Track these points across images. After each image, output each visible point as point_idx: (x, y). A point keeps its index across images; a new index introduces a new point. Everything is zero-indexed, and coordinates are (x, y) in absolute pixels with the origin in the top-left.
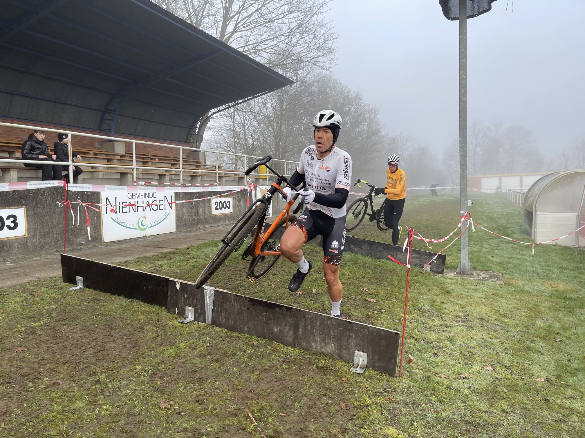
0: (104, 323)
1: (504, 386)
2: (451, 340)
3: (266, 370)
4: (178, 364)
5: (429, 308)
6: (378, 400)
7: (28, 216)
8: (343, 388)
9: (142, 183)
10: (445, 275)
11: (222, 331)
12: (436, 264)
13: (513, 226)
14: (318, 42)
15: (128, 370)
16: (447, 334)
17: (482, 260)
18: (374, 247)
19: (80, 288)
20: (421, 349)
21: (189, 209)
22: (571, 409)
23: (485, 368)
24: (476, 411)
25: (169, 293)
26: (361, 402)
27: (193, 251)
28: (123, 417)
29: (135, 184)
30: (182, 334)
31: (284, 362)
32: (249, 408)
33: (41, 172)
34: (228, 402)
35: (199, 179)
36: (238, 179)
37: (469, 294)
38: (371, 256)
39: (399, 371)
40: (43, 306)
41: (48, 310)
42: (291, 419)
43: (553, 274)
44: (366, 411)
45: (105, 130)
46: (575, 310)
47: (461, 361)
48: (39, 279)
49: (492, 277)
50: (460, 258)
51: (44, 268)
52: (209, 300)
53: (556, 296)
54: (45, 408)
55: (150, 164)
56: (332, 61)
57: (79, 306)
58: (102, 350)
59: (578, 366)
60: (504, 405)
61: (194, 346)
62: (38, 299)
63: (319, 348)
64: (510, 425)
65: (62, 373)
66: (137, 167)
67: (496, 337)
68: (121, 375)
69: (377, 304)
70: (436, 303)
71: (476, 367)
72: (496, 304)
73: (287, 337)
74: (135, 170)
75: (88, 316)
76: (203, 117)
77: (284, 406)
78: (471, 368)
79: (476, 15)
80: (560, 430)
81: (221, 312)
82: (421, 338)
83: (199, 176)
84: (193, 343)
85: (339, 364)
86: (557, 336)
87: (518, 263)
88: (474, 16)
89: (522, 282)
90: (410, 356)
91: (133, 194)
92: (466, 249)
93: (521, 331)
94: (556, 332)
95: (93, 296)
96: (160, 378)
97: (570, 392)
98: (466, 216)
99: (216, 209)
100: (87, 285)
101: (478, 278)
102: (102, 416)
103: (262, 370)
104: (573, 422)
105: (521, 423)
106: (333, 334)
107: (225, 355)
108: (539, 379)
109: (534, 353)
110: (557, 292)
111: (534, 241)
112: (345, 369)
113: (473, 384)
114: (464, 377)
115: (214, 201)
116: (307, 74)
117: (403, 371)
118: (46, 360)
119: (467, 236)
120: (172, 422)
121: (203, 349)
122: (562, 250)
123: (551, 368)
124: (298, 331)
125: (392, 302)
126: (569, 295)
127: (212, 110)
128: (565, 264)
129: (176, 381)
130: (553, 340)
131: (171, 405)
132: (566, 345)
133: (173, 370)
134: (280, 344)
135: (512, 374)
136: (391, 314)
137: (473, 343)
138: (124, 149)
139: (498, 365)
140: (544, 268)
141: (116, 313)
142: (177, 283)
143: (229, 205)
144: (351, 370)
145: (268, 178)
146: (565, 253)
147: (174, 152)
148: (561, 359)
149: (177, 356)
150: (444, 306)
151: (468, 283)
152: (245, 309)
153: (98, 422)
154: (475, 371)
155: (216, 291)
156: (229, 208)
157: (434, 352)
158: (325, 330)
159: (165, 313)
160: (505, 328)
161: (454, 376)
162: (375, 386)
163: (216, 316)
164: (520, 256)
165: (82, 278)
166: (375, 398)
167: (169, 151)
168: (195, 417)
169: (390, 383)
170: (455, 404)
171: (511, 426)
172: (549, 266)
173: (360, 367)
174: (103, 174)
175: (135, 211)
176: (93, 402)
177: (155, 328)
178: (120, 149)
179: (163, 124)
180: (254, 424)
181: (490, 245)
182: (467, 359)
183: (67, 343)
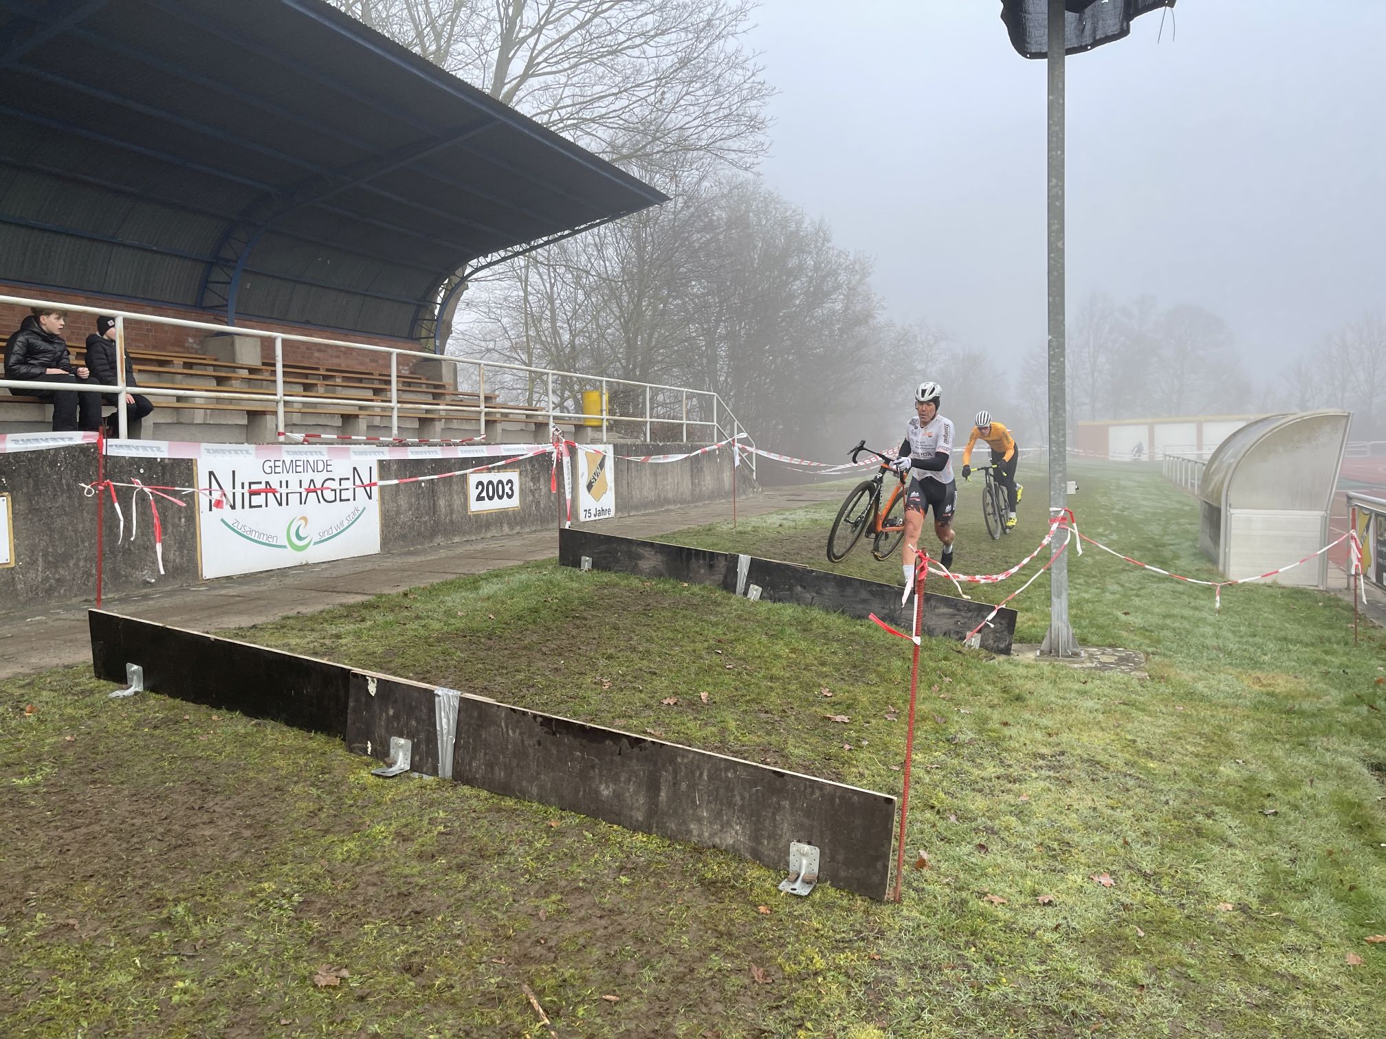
0: (191, 780)
1: (1138, 924)
2: (1020, 813)
3: (578, 889)
4: (365, 878)
5: (973, 736)
6: (841, 959)
7: (15, 516)
8: (759, 932)
9: (299, 436)
10: (1014, 657)
11: (477, 797)
12: (995, 631)
13: (1176, 542)
14: (726, 104)
15: (242, 892)
16: (1010, 798)
17: (1101, 620)
18: (849, 591)
19: (136, 693)
20: (949, 836)
21: (413, 500)
22: (1294, 976)
23: (1096, 879)
24: (1069, 984)
25: (351, 704)
26: (800, 964)
27: (419, 601)
28: (223, 1010)
29: (282, 438)
30: (379, 804)
31: (621, 869)
32: (531, 983)
33: (50, 409)
34: (482, 968)
35: (439, 426)
36: (533, 426)
37: (1066, 702)
38: (843, 612)
39: (895, 888)
40: (42, 736)
41: (52, 745)
42: (632, 1008)
43: (1265, 654)
44: (812, 986)
45: (210, 308)
46: (1312, 739)
47: (1041, 862)
48: (39, 670)
49: (1122, 660)
50: (1048, 616)
51: (52, 643)
52: (446, 722)
53: (1270, 706)
54: (35, 988)
55: (321, 390)
56: (760, 149)
57: (131, 736)
58: (180, 845)
59: (1313, 874)
60: (1136, 967)
61: (406, 832)
62: (32, 718)
63: (706, 834)
64: (1148, 1018)
65: (81, 901)
66: (287, 398)
67: (1124, 804)
68: (225, 905)
69: (851, 727)
70: (991, 725)
71: (1075, 878)
72: (1130, 726)
73: (631, 809)
74: (281, 405)
75: (150, 761)
76: (453, 277)
77: (617, 977)
78: (1062, 879)
79: (1087, 46)
80: (1265, 1028)
81: (475, 750)
82: (950, 810)
83: (440, 419)
84: (406, 826)
85: (753, 873)
86: (1267, 802)
87: (1185, 628)
88: (1082, 49)
89: (1191, 673)
90: (922, 852)
91: (277, 464)
92: (1064, 595)
93: (1182, 790)
94: (1265, 793)
95: (166, 712)
96: (321, 911)
97: (1291, 936)
98: (1064, 519)
99: (479, 498)
100: (154, 684)
101: (1089, 665)
102: (172, 1007)
103: (568, 889)
104: (1295, 1008)
105: (1175, 1013)
106: (740, 803)
107: (482, 854)
108: (1222, 906)
109: (1213, 842)
110: (1273, 696)
111: (1223, 575)
112: (767, 885)
113: (1065, 918)
114: (1046, 901)
115: (473, 479)
116: (700, 180)
117: (903, 888)
118: (43, 868)
119: (1065, 564)
120: (342, 1021)
121: (428, 838)
122: (1289, 596)
123: (1251, 880)
124: (658, 796)
125: (886, 723)
126: (1300, 705)
127: (474, 262)
128: (1292, 630)
129: (359, 919)
130: (1256, 811)
131: (342, 978)
132: (1288, 823)
133: (354, 892)
134: (615, 826)
135: (1159, 892)
136: (882, 752)
137: (1071, 820)
138: (259, 354)
139: (1127, 873)
140: (1244, 640)
141: (220, 754)
142: (370, 679)
143: (511, 489)
144: (780, 887)
145: (605, 424)
146: (1294, 604)
147: (381, 362)
148: (1275, 857)
149: (365, 858)
150: (1006, 732)
151: (1066, 676)
152: (531, 743)
153: (162, 1022)
154: (1071, 888)
155: (462, 700)
156: (510, 497)
157: (977, 841)
158: (722, 791)
159: (340, 751)
160: (1147, 782)
161: (1022, 900)
162: (836, 927)
163: (463, 761)
164: (1191, 613)
165: (141, 668)
166: (833, 955)
167: (367, 360)
168: (399, 1008)
169: (871, 918)
170: (1023, 966)
171: (1151, 1020)
172: (1255, 636)
173: (803, 881)
174: (206, 414)
175: (280, 504)
176: (153, 973)
177: (313, 791)
178: (248, 355)
179: (354, 293)
180: (542, 1023)
181: (1122, 586)
182: (1054, 857)
183: (97, 828)
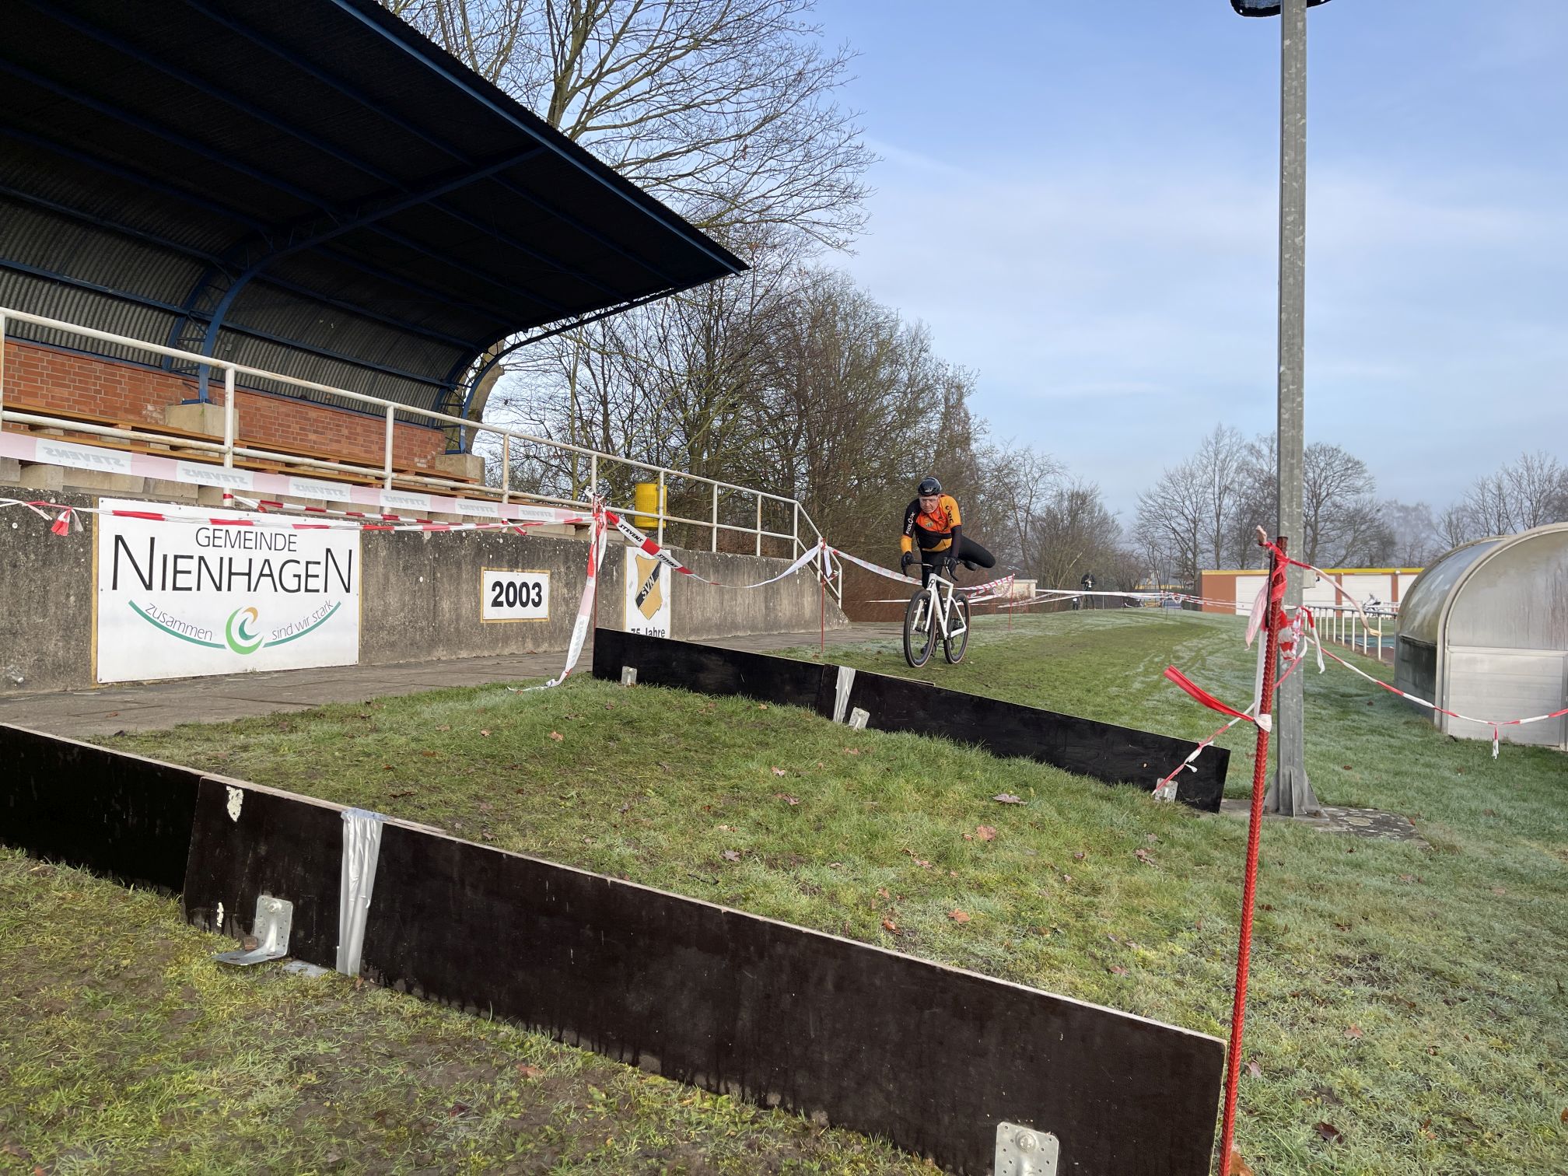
9: (252, 502)
11: (399, 1011)
12: (1198, 778)
17: (1319, 774)
21: (407, 598)
25: (195, 837)
27: (384, 711)
29: (228, 502)
45: (178, 372)
52: (357, 872)
66: (238, 450)
76: (485, 356)
91: (217, 534)
99: (496, 603)
101: (1338, 829)
106: (896, 1038)
111: (1440, 730)
115: (489, 576)
122: (1533, 756)
124: (736, 1017)
127: (511, 339)
134: (652, 1077)
142: (231, 791)
143: (538, 594)
145: (662, 525)
151: (1319, 842)
155: (389, 830)
156: (536, 604)
158: (861, 1013)
163: (380, 941)
175: (219, 589)
